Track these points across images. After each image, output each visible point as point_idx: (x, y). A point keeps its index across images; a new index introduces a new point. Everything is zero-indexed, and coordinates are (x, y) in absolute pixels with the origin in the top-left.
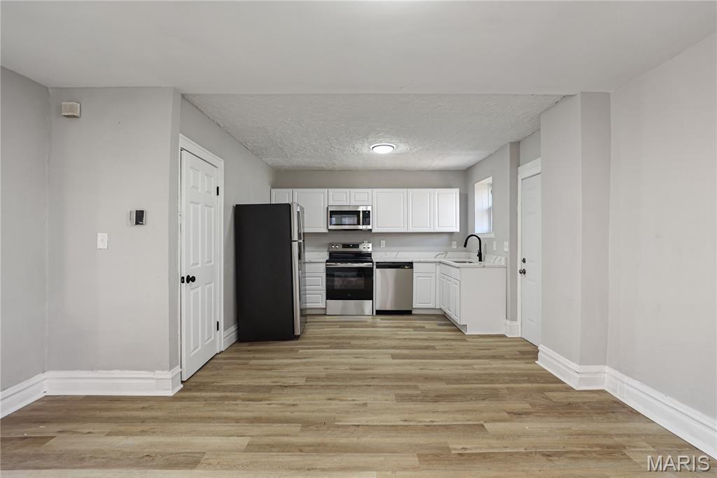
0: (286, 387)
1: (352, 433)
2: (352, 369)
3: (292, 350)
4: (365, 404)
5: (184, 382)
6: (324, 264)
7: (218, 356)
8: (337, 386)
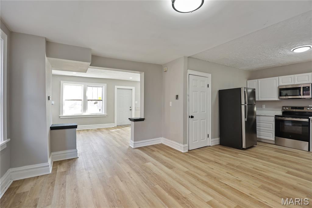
0: (217, 163)
1: (221, 185)
2: (253, 168)
3: (236, 153)
4: (240, 181)
5: (189, 150)
6: (274, 117)
7: (208, 147)
8: (237, 170)
